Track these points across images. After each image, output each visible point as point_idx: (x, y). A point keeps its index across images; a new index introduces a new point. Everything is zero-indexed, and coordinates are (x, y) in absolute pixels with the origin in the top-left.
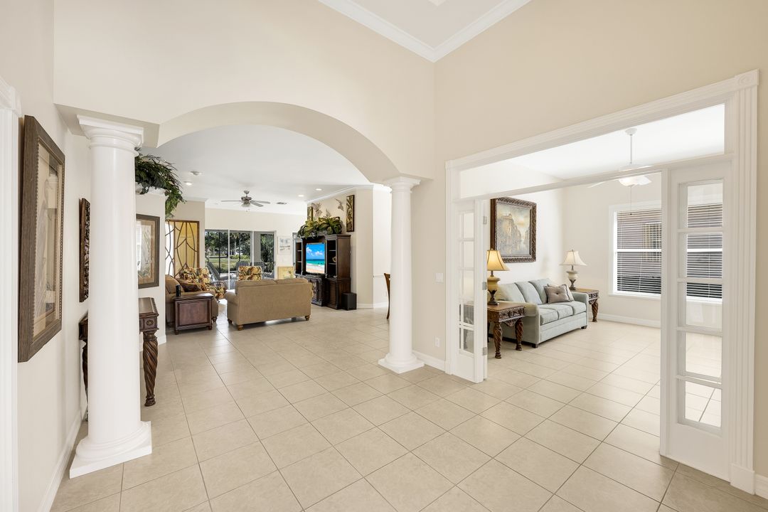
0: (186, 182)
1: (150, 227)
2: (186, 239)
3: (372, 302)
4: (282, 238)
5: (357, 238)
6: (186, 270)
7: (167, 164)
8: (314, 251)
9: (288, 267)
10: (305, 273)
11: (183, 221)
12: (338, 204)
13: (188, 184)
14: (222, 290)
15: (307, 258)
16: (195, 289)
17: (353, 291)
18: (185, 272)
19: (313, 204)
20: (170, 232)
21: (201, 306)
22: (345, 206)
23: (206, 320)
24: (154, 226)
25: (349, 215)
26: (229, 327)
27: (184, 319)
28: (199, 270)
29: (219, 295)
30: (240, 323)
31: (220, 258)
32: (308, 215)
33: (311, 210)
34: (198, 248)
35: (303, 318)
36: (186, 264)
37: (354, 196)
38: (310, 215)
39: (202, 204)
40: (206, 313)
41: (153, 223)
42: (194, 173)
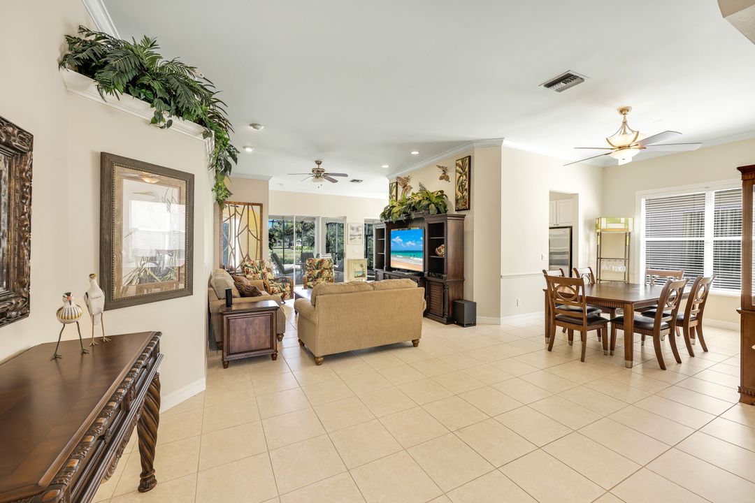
0: (244, 147)
1: (176, 191)
2: (247, 226)
3: (499, 316)
4: (353, 225)
5: (476, 219)
6: (247, 263)
7: (204, 83)
8: (405, 241)
9: (359, 260)
10: (390, 269)
11: (245, 204)
12: (440, 173)
13: (249, 150)
14: (288, 288)
15: (392, 249)
16: (253, 292)
17: (467, 297)
18: (246, 266)
19: (398, 178)
20: (230, 217)
21: (260, 322)
22: (452, 175)
23: (268, 345)
24: (184, 189)
25: (461, 187)
26: (301, 353)
27: (237, 344)
28: (262, 263)
29: (284, 295)
30: (319, 353)
31: (284, 249)
32: (391, 193)
33: (394, 187)
34: (261, 237)
35: (410, 343)
36: (248, 255)
37: (470, 157)
38: (394, 193)
39: (264, 183)
40: (269, 334)
41: (183, 184)
42: (253, 125)
